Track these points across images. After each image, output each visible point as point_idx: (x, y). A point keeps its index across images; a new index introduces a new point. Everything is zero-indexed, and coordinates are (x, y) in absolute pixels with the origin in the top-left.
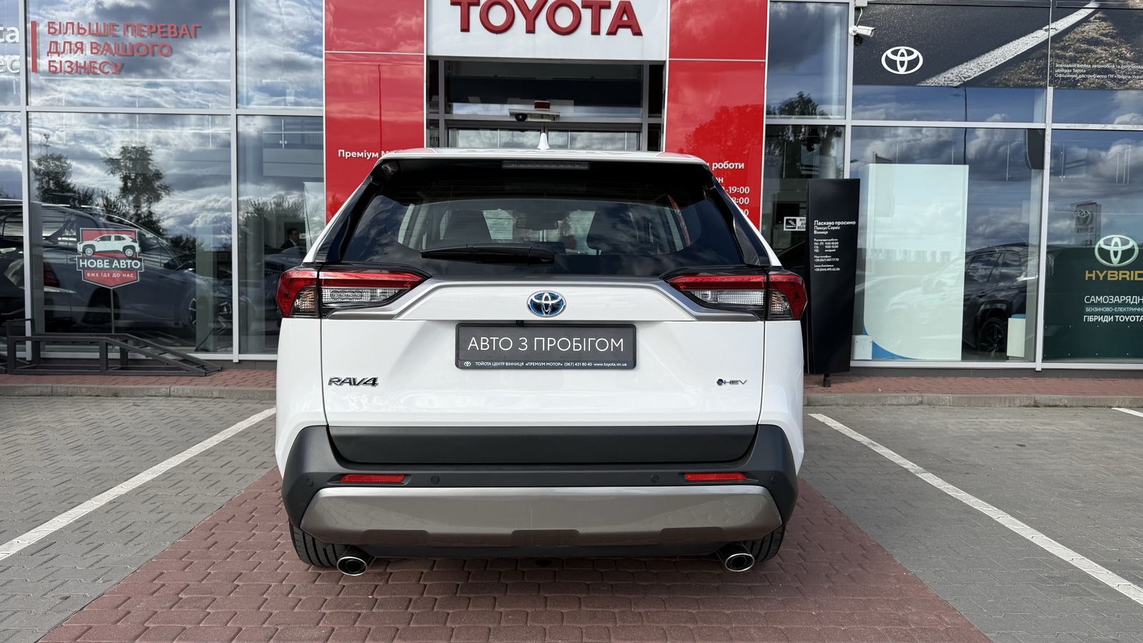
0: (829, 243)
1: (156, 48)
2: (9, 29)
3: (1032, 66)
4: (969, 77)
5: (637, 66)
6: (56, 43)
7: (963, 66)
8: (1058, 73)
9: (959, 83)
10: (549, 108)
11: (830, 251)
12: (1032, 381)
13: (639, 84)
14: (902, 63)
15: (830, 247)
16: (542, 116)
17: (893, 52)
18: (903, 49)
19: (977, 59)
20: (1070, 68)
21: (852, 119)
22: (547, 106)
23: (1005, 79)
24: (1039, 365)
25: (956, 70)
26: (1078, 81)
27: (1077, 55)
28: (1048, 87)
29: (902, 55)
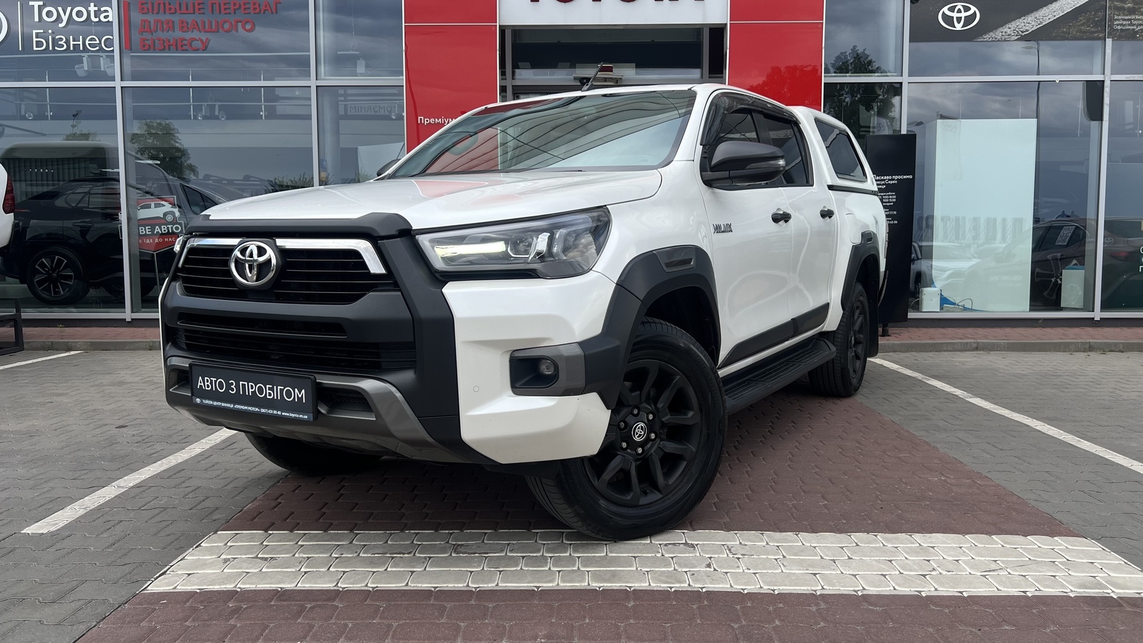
0: (887, 197)
1: (240, 24)
2: (102, 9)
3: (1091, 18)
4: (1027, 31)
5: (696, 30)
6: (149, 22)
7: (1021, 20)
8: (1117, 25)
9: (1016, 38)
10: (612, 71)
11: (888, 204)
12: (1090, 330)
13: (699, 45)
14: (959, 19)
15: (887, 200)
16: (605, 80)
17: (949, 9)
18: (959, 6)
19: (1035, 13)
20: (1130, 20)
21: (909, 76)
22: (610, 69)
23: (1063, 32)
24: (1098, 314)
25: (1013, 25)
26: (1137, 32)
27: (1136, 7)
28: (1107, 39)
29: (959, 11)
